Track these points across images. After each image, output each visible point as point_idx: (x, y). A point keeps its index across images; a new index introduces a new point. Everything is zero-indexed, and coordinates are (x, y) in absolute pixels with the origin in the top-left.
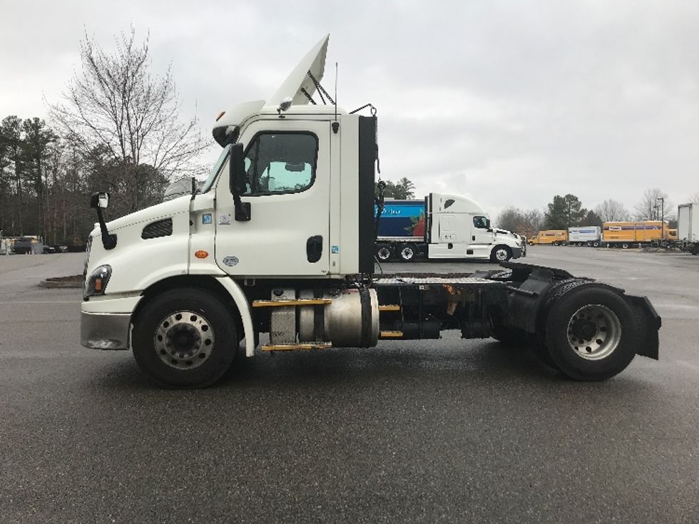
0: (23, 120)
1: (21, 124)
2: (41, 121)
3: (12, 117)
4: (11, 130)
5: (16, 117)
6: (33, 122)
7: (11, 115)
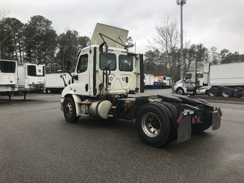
0: (196, 45)
1: (196, 47)
2: (202, 45)
3: (193, 45)
4: (193, 49)
5: (194, 45)
6: (199, 45)
7: (193, 44)
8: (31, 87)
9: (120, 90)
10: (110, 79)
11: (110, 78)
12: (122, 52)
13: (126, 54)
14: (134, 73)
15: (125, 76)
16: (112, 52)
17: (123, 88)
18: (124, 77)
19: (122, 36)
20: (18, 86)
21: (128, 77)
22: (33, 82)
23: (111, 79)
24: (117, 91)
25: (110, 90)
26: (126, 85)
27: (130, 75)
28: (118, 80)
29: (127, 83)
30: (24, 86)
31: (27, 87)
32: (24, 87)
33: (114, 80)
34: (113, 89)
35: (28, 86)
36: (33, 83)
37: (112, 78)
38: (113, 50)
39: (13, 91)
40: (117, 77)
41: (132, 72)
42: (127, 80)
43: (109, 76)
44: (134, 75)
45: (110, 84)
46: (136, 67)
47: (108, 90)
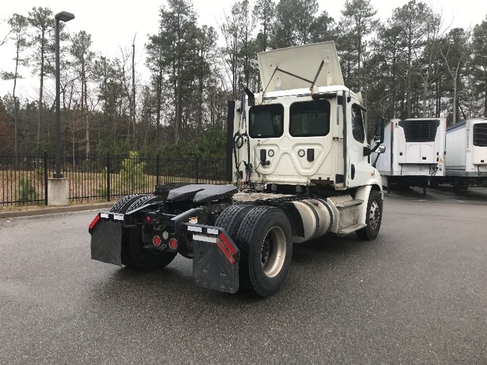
8: (480, 171)
9: (293, 175)
10: (269, 155)
12: (299, 95)
13: (310, 99)
14: (334, 138)
15: (306, 148)
16: (275, 102)
17: (299, 173)
18: (303, 150)
20: (446, 167)
21: (313, 150)
22: (482, 159)
23: (271, 153)
24: (285, 178)
25: (268, 175)
27: (320, 143)
28: (286, 156)
29: (311, 164)
30: (465, 166)
31: (470, 169)
32: (464, 170)
33: (277, 156)
34: (276, 173)
35: (473, 167)
36: (482, 161)
37: (274, 153)
38: (275, 98)
39: (433, 175)
40: (284, 149)
41: (326, 136)
42: (311, 156)
43: (267, 148)
44: (332, 143)
45: (269, 163)
46: (338, 124)
47: (264, 175)
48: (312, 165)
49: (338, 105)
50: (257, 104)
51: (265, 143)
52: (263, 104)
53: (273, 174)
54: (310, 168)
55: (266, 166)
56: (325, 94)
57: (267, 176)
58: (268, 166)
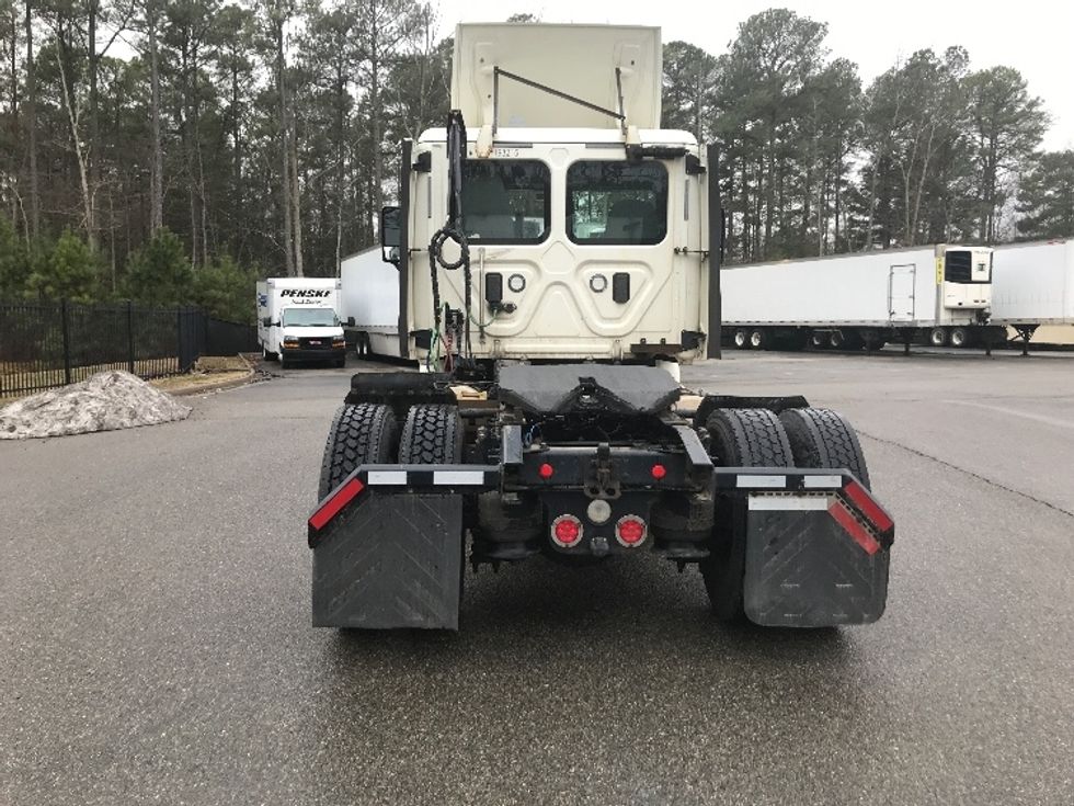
9: (578, 337)
10: (510, 286)
11: (510, 281)
12: (589, 145)
13: (619, 155)
14: (677, 251)
15: (609, 271)
16: (524, 154)
17: (592, 331)
18: (603, 277)
19: (633, 63)
21: (627, 276)
23: (517, 284)
24: (555, 343)
25: (509, 337)
26: (618, 316)
27: (646, 261)
28: (558, 291)
29: (623, 306)
33: (534, 289)
34: (530, 332)
37: (524, 281)
38: (528, 145)
40: (551, 274)
41: (658, 245)
42: (621, 289)
43: (506, 272)
44: (673, 260)
45: (510, 308)
46: (686, 217)
47: (497, 339)
48: (625, 312)
49: (687, 177)
50: (475, 156)
51: (498, 258)
52: (493, 156)
53: (523, 335)
54: (619, 318)
55: (505, 315)
56: (657, 147)
57: (507, 340)
58: (509, 315)
